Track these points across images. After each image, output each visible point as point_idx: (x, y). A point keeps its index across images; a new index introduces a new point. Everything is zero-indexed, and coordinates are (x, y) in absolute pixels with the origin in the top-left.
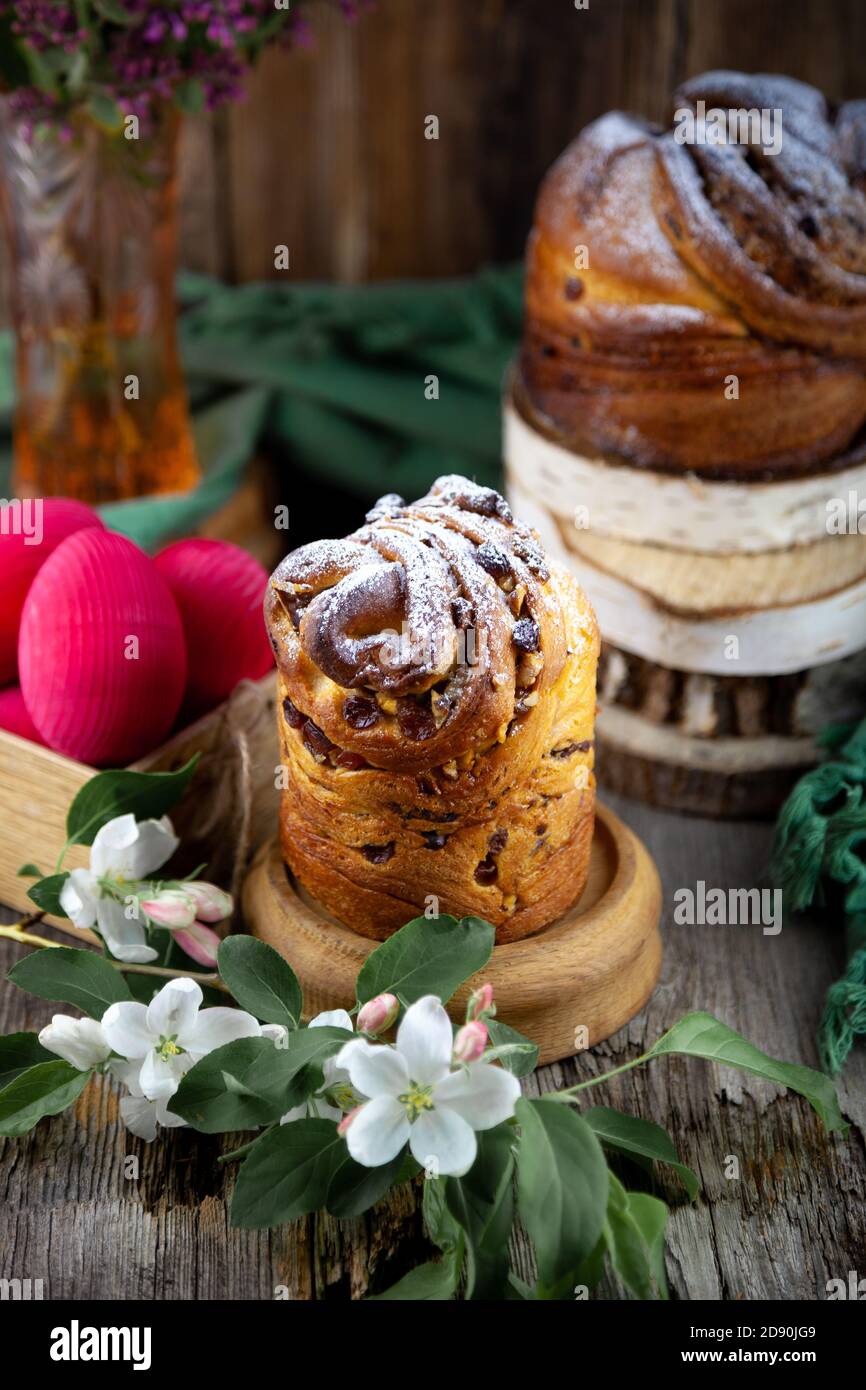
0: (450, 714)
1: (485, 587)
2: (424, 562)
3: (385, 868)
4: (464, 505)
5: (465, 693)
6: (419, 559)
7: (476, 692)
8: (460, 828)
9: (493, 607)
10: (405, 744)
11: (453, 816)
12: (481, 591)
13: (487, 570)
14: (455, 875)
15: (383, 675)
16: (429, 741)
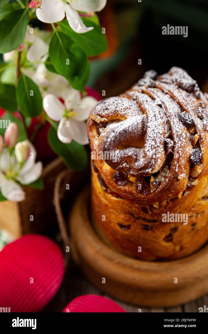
0: (158, 188)
1: (181, 134)
2: (156, 119)
3: (127, 232)
4: (180, 86)
5: (165, 180)
6: (154, 117)
7: (170, 181)
8: (158, 225)
9: (182, 145)
10: (137, 195)
11: (155, 221)
12: (179, 136)
13: (183, 124)
14: (154, 240)
15: (130, 169)
16: (147, 196)
